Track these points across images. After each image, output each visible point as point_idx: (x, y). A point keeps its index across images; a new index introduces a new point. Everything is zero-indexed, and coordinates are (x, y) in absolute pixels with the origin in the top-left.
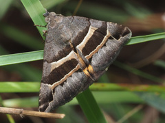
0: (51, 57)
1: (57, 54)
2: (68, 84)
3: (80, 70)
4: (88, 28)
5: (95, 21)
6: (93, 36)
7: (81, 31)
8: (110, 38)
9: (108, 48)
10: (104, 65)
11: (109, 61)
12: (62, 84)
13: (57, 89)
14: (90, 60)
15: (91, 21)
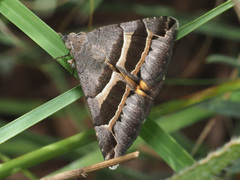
0: (93, 89)
1: (97, 83)
2: (126, 116)
3: (132, 93)
4: (122, 36)
5: (127, 23)
6: (132, 43)
7: (115, 42)
8: (154, 38)
9: (156, 51)
10: (158, 74)
11: (163, 66)
12: (119, 119)
13: (116, 127)
14: (139, 74)
15: (122, 25)
